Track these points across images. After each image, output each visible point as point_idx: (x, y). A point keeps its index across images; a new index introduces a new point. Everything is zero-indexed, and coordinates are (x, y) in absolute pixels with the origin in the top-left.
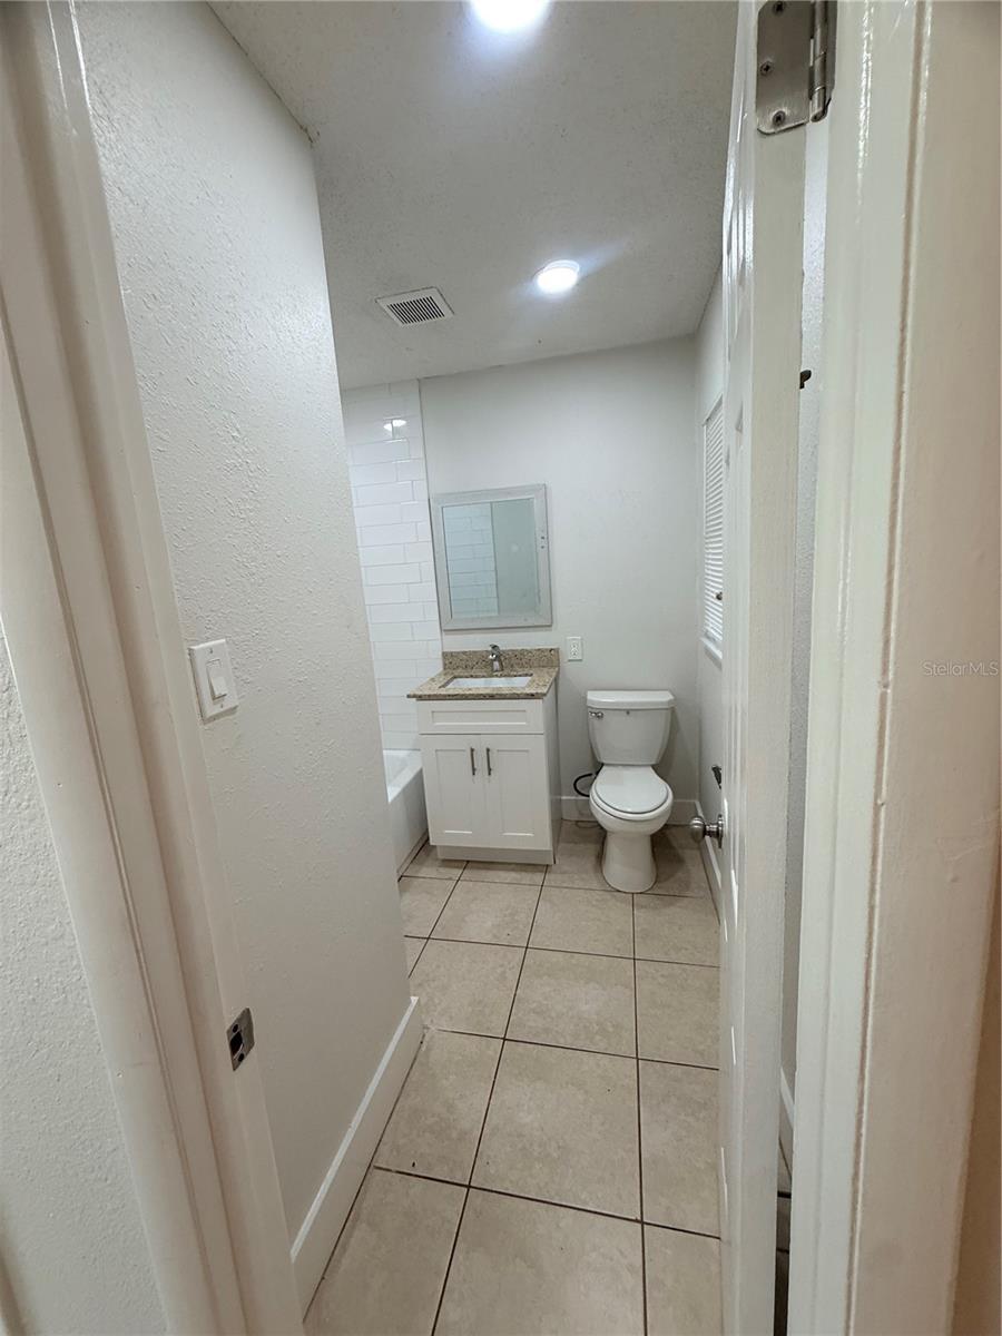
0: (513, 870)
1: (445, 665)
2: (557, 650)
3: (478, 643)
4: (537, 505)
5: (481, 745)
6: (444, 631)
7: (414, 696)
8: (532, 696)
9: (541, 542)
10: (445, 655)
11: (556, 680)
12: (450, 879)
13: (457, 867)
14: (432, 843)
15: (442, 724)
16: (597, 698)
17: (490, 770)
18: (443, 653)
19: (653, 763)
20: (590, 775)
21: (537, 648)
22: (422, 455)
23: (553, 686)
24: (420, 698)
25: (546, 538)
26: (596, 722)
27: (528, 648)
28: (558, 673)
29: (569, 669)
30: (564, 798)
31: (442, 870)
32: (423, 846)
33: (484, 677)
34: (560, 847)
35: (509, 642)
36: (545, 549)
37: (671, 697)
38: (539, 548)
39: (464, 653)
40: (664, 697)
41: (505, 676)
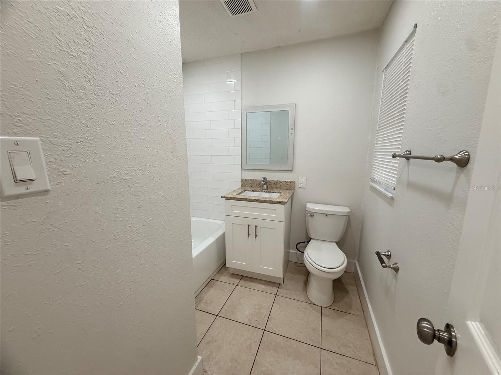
0: (263, 284)
1: (242, 184)
2: (294, 182)
3: (258, 176)
4: (291, 113)
5: (253, 224)
6: (243, 169)
7: (224, 197)
8: (280, 203)
9: (291, 131)
10: (242, 180)
11: (292, 196)
12: (233, 284)
13: (238, 279)
14: (227, 265)
15: (237, 212)
16: (311, 207)
17: (256, 236)
18: (242, 179)
19: (336, 241)
20: (304, 242)
21: (285, 180)
22: (239, 89)
23: (291, 199)
24: (227, 198)
25: (294, 129)
26: (310, 218)
27: (280, 180)
28: (293, 193)
29: (299, 192)
30: (291, 251)
31: (231, 279)
32: (223, 267)
33: (258, 191)
34: (287, 275)
35: (272, 177)
36: (293, 134)
37: (350, 210)
38: (290, 134)
39: (251, 180)
40: (346, 210)
41: (268, 192)
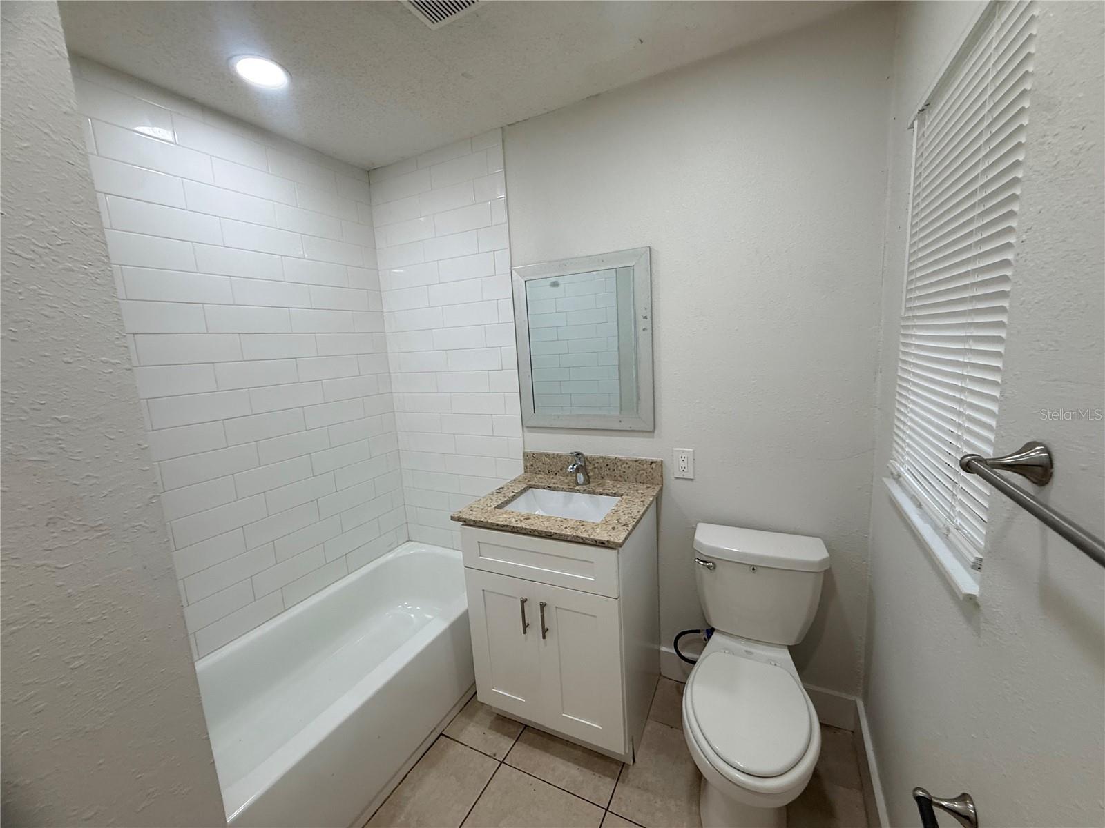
1: (526, 467)
2: (661, 464)
3: (561, 444)
4: (641, 275)
6: (526, 427)
7: (459, 519)
8: (602, 544)
9: (643, 324)
10: (526, 456)
11: (658, 499)
12: (493, 757)
13: (509, 735)
14: (480, 698)
15: (491, 559)
16: (710, 538)
17: (545, 631)
18: (524, 453)
19: (790, 644)
20: (698, 632)
21: (635, 457)
22: (504, 219)
24: (466, 523)
25: (651, 317)
26: (706, 572)
27: (624, 457)
28: (661, 490)
29: (675, 490)
30: (663, 649)
31: (492, 736)
33: (563, 490)
34: (648, 728)
35: (597, 447)
36: (649, 332)
38: (641, 332)
39: (547, 455)
41: (589, 492)
